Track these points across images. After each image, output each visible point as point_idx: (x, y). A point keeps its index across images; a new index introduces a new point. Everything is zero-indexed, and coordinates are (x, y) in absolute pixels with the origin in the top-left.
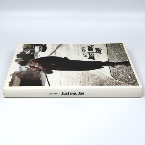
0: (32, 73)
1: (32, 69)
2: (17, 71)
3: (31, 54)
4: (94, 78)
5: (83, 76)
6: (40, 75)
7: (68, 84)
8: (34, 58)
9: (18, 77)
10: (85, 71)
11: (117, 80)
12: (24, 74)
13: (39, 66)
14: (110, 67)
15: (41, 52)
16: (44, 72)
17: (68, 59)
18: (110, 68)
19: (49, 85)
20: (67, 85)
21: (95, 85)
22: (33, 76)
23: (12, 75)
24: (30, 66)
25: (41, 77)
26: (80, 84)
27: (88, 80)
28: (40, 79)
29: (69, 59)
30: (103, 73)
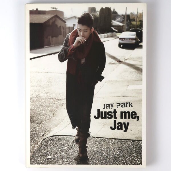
0: (61, 34)
1: (71, 34)
2: (64, 15)
3: (112, 28)
4: (47, 113)
5: (52, 100)
6: (54, 46)
7: (35, 81)
8: (99, 34)
9: (49, 18)
10: (65, 102)
11: (42, 141)
12: (57, 26)
13: (79, 42)
14: (75, 136)
15: (119, 42)
16: (62, 51)
17: (99, 82)
18: (72, 137)
19: (31, 59)
20: (30, 80)
21: (31, 113)
22: (52, 37)
23: (55, 9)
24: (78, 30)
25: (51, 47)
26: (34, 95)
27: (42, 106)
28: (45, 47)
29: (97, 82)
30: (59, 125)
